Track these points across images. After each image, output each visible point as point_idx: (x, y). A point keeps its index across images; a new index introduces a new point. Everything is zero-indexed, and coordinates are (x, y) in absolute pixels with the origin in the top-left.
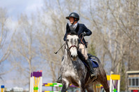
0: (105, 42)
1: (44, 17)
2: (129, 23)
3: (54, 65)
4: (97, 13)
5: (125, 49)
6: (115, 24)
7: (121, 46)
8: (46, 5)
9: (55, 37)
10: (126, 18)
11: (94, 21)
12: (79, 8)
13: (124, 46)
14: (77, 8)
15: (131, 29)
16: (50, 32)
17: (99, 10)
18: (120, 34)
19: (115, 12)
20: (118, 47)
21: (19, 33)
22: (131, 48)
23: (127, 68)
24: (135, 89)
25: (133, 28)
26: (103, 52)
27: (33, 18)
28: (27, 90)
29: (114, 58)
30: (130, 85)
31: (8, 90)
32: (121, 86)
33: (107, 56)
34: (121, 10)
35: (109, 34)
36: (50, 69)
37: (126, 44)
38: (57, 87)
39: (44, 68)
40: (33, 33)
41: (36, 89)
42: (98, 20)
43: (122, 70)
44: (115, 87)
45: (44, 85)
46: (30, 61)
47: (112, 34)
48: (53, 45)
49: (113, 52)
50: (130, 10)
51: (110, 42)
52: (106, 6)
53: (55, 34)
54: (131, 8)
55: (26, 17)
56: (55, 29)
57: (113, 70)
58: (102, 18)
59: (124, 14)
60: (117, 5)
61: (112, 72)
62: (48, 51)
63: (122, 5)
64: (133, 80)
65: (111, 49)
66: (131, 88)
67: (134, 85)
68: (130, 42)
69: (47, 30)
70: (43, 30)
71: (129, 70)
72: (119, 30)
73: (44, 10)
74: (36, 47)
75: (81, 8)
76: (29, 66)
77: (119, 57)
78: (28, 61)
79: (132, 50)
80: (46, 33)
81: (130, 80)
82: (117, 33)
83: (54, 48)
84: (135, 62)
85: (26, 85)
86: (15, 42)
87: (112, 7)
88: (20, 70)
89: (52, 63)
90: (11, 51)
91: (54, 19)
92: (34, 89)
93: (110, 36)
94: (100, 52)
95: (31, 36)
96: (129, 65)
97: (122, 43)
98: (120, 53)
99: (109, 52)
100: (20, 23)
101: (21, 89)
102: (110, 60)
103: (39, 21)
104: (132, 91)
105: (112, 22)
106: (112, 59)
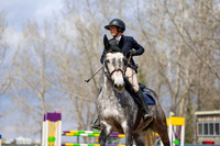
0: (161, 65)
1: (64, 25)
2: (200, 35)
3: (79, 102)
4: (148, 19)
5: (193, 76)
6: (176, 37)
7: (187, 72)
8: (68, 7)
9: (82, 57)
10: (194, 27)
11: (144, 32)
12: (120, 11)
13: (190, 73)
14: (117, 11)
15: (201, 45)
16: (74, 50)
17: (151, 14)
18: (185, 53)
19: (177, 17)
20: (182, 74)
21: (25, 52)
22: (202, 74)
23: (195, 106)
24: (208, 140)
25: (205, 43)
26: (158, 81)
27: (47, 28)
28: (38, 141)
29: (176, 90)
30: (200, 133)
31: (8, 142)
32: (186, 135)
33: (164, 88)
34: (186, 15)
35: (168, 52)
36: (74, 108)
37: (194, 68)
38: (85, 137)
39: (64, 107)
40: (47, 51)
41: (52, 140)
42: (150, 30)
43: (188, 110)
44: (178, 137)
45: (64, 133)
46: (43, 95)
47: (172, 52)
48: (78, 70)
49: (173, 82)
50: (200, 15)
51: (169, 65)
52: (162, 9)
53: (82, 53)
54: (202, 11)
55: (36, 25)
56: (81, 44)
57: (173, 109)
58: (156, 27)
59: (191, 21)
60: (180, 6)
61: (172, 114)
62: (71, 79)
63: (188, 7)
64: (206, 125)
65: (170, 76)
66: (202, 139)
67: (206, 133)
68: (201, 65)
69: (69, 46)
70: (63, 47)
71: (199, 109)
72: (183, 47)
73: (64, 15)
74: (52, 74)
75: (123, 11)
76: (41, 104)
77: (184, 89)
78: (40, 95)
79: (204, 78)
80: (68, 51)
81: (200, 125)
82: (179, 51)
83: (81, 75)
84: (209, 97)
85: (35, 134)
86: (18, 65)
87: (172, 10)
88: (26, 111)
89: (77, 98)
90: (12, 79)
91: (81, 29)
92: (49, 141)
93: (168, 57)
94: (153, 81)
95: (44, 57)
96: (199, 102)
97: (187, 66)
98: (184, 83)
99: (167, 81)
100: (26, 36)
101: (28, 141)
102: (168, 93)
103: (56, 32)
104: (204, 143)
105: (172, 34)
106: (172, 93)
